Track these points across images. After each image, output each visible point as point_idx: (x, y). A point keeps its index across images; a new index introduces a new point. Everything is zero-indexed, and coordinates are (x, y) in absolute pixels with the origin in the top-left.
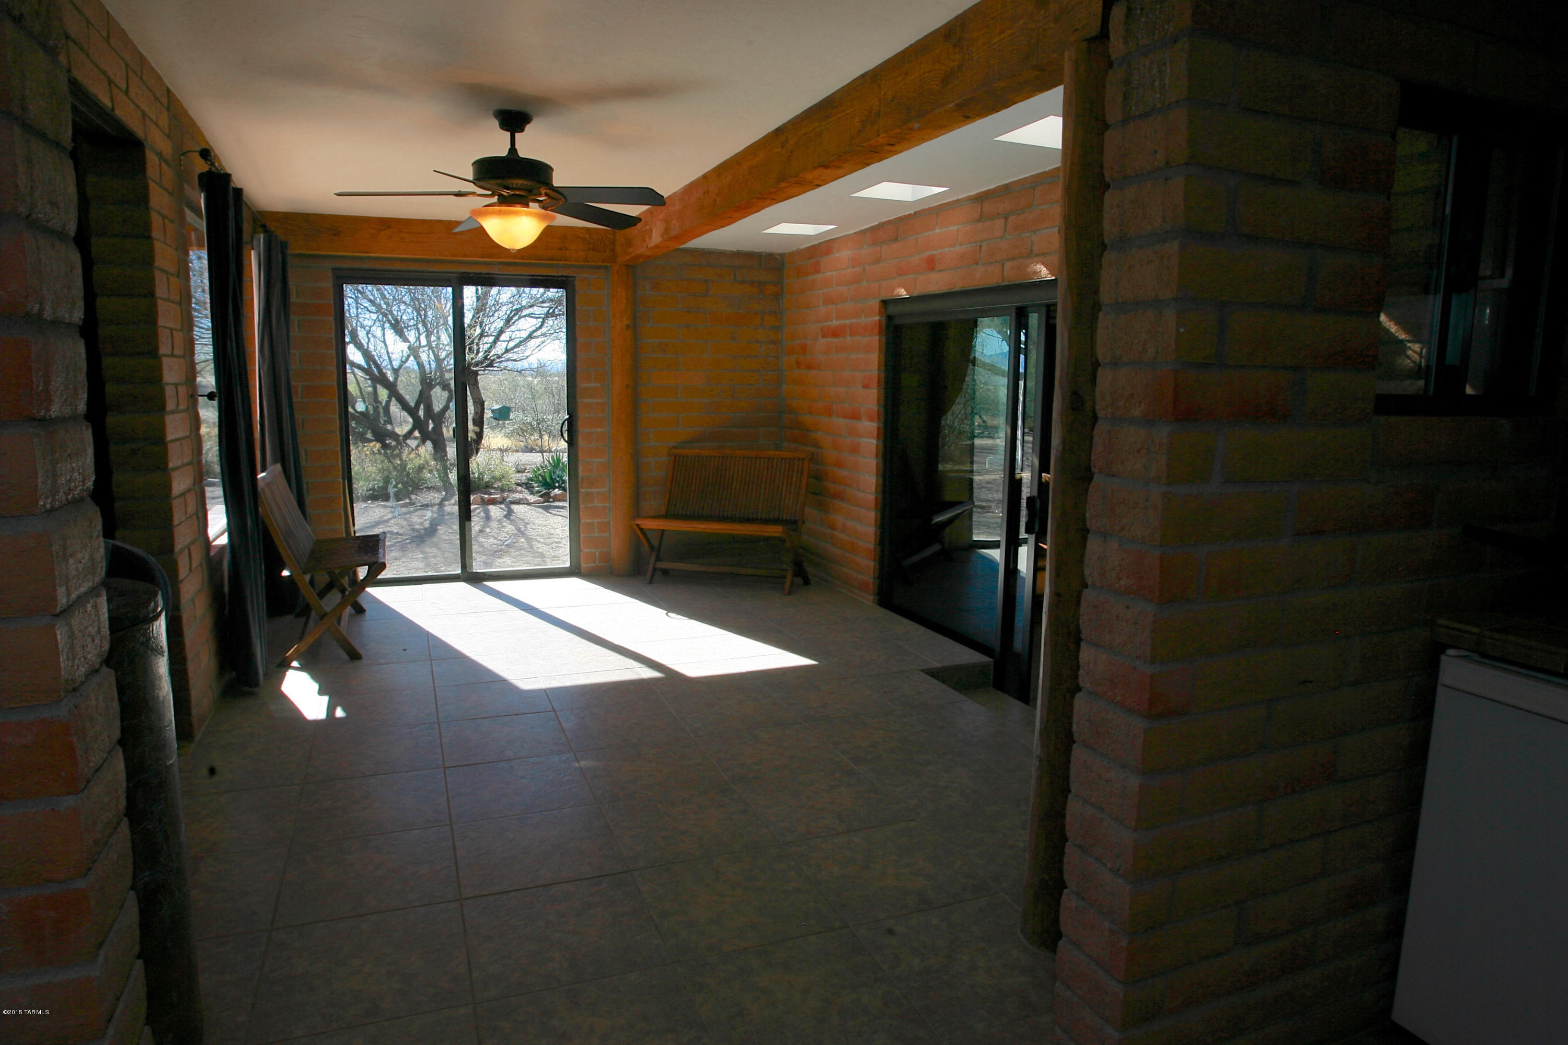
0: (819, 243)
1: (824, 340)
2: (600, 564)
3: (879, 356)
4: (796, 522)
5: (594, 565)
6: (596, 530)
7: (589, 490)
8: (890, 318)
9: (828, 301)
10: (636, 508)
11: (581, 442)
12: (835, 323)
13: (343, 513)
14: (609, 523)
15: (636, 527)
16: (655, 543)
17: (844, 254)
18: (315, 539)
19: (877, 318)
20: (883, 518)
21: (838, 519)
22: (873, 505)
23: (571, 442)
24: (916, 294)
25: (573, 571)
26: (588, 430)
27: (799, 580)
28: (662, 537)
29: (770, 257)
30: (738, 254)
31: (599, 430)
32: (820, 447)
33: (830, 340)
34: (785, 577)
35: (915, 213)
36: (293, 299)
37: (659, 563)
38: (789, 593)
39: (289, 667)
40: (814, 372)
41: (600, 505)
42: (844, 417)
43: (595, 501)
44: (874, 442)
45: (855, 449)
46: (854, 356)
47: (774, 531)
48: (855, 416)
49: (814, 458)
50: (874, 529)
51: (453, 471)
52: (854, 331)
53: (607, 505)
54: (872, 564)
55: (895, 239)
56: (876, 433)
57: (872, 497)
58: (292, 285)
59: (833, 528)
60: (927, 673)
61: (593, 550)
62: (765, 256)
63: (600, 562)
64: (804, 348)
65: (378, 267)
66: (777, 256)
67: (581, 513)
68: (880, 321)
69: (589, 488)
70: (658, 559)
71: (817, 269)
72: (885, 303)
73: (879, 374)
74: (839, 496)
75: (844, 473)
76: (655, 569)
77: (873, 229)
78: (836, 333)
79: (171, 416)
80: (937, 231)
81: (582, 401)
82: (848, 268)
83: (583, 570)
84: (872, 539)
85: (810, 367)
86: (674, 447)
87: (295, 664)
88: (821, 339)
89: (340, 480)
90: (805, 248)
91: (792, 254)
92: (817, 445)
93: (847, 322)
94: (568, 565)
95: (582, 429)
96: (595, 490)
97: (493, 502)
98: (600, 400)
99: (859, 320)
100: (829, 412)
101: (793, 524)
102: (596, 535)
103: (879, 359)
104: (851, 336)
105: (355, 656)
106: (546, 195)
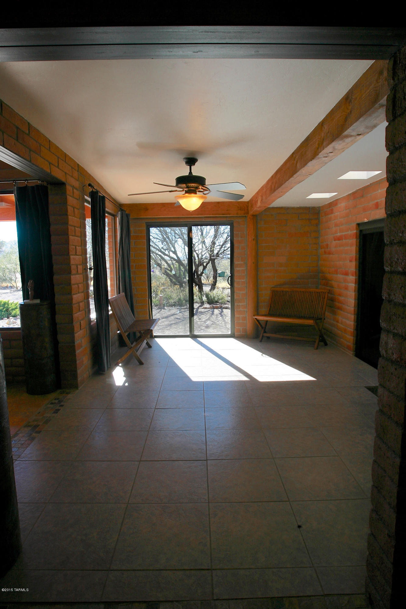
0: (333, 201)
1: (335, 242)
2: (243, 333)
3: (356, 248)
4: (321, 319)
5: (239, 333)
6: (241, 320)
7: (239, 304)
8: (361, 231)
9: (336, 225)
10: (257, 312)
11: (236, 285)
12: (339, 234)
13: (148, 311)
14: (246, 317)
15: (255, 320)
16: (263, 326)
17: (342, 205)
18: (135, 320)
19: (355, 231)
20: (358, 318)
21: (340, 318)
22: (353, 313)
23: (232, 284)
24: (371, 220)
25: (231, 336)
26: (238, 280)
27: (322, 343)
28: (266, 324)
29: (313, 208)
30: (300, 208)
31: (243, 280)
32: (333, 288)
33: (337, 242)
34: (315, 342)
35: (370, 184)
36: (132, 234)
37: (265, 334)
38: (317, 349)
39: (118, 365)
40: (331, 255)
41: (243, 310)
42: (342, 274)
43: (241, 308)
44: (354, 285)
45: (346, 288)
46: (346, 248)
47: (310, 322)
48: (346, 274)
49: (330, 292)
50: (353, 323)
51: (204, 296)
52: (346, 237)
53: (246, 310)
54: (352, 338)
55: (362, 196)
56: (355, 281)
57: (352, 309)
58: (132, 229)
59: (337, 322)
60: (367, 388)
61: (240, 328)
62: (312, 208)
63: (242, 333)
64: (327, 245)
65: (161, 221)
66: (317, 208)
67: (235, 313)
68: (356, 232)
69: (239, 303)
70: (265, 332)
71: (332, 212)
72: (358, 225)
73: (356, 256)
74: (340, 308)
75: (342, 298)
76: (263, 336)
77: (354, 193)
78: (339, 239)
79: (74, 276)
80: (379, 191)
81: (236, 269)
82: (344, 211)
83: (235, 336)
84: (353, 327)
85: (329, 253)
86: (273, 287)
87: (120, 365)
88: (334, 242)
89: (147, 299)
90: (328, 204)
91: (323, 207)
92: (332, 287)
93: (344, 234)
94: (230, 333)
95: (236, 280)
96: (241, 304)
97: (217, 308)
98: (243, 269)
99: (348, 233)
100: (336, 272)
101: (319, 319)
102: (241, 321)
103: (356, 249)
104: (345, 239)
105: (141, 363)
106: (202, 189)
